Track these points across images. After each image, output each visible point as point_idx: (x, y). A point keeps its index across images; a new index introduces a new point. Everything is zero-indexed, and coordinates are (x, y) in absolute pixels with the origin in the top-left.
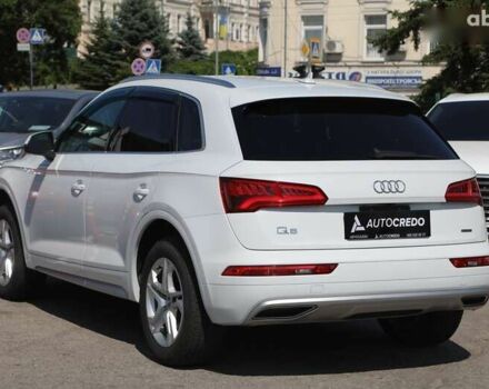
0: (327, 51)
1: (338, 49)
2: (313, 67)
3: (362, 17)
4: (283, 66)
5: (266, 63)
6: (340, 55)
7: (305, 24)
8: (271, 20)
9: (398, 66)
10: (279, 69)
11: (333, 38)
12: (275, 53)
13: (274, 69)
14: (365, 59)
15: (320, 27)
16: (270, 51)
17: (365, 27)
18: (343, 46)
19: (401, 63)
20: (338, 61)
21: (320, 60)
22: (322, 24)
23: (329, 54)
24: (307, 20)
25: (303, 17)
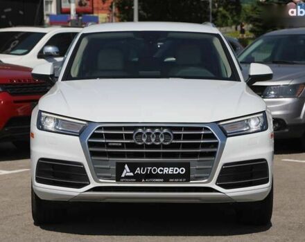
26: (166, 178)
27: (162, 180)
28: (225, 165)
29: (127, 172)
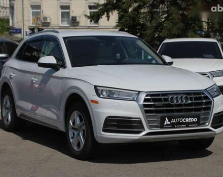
0: (43, 21)
1: (48, 21)
2: (38, 29)
3: (59, 6)
4: (22, 28)
5: (14, 27)
6: (49, 23)
7: (32, 9)
8: (15, 7)
9: (76, 29)
10: (20, 30)
11: (46, 16)
12: (18, 22)
13: (18, 29)
14: (61, 25)
15: (39, 10)
16: (15, 21)
17: (60, 11)
18: (50, 19)
19: (77, 27)
20: (49, 26)
21: (41, 25)
22: (40, 9)
23: (44, 23)
24: (33, 7)
25: (31, 6)
26: (188, 124)
27: (185, 126)
28: (215, 114)
29: (167, 122)
